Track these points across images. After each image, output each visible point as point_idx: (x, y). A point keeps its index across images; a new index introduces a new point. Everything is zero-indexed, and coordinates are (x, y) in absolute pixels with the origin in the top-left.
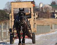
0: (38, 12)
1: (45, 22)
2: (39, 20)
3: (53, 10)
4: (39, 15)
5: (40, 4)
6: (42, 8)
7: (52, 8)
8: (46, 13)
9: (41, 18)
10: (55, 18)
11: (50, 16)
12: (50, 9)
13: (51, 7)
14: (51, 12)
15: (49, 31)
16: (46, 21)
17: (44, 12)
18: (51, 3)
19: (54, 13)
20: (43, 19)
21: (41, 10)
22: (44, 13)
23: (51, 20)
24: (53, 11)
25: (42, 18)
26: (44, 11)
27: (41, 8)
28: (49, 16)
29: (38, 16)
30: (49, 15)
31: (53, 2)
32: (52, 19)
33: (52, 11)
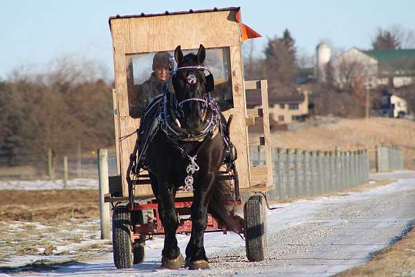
0: (310, 85)
1: (346, 137)
2: (313, 129)
3: (380, 76)
4: (316, 102)
5: (318, 48)
6: (329, 66)
7: (376, 68)
8: (350, 90)
9: (324, 119)
10: (396, 114)
11: (368, 105)
12: (370, 73)
13: (373, 61)
14: (374, 85)
15: (363, 182)
16: (350, 131)
17: (341, 87)
18: (375, 40)
19: (386, 92)
20: (333, 122)
21: (324, 79)
22: (339, 91)
23: (375, 125)
24: (385, 82)
25: (330, 118)
26: (340, 81)
27: (322, 69)
28: (364, 108)
29: (311, 106)
30: (364, 99)
31: (380, 38)
32: (380, 118)
33: (379, 82)
